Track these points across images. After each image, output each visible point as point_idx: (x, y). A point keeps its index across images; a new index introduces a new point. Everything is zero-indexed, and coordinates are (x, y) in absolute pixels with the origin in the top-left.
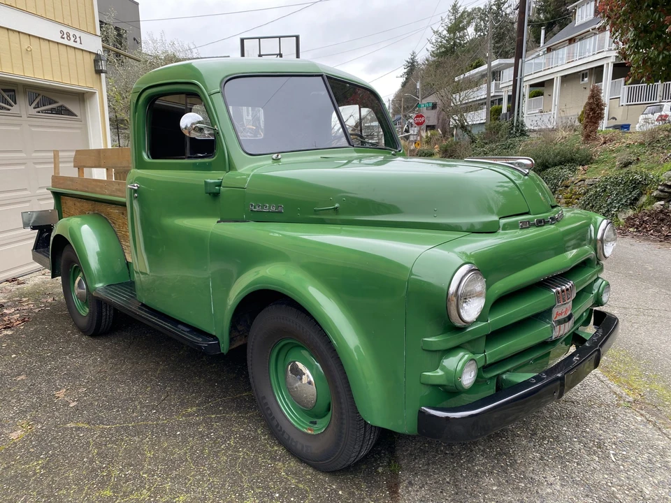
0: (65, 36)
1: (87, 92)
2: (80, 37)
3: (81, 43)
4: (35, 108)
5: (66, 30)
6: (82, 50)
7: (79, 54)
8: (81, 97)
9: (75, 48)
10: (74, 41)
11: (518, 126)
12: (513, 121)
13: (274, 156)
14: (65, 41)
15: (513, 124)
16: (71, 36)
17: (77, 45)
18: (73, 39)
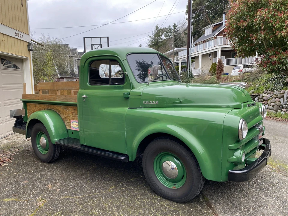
0: (17, 35)
1: (24, 59)
2: (22, 35)
3: (23, 38)
4: (4, 65)
5: (17, 32)
6: (23, 41)
7: (22, 42)
8: (22, 61)
9: (20, 40)
11: (190, 74)
12: (188, 72)
13: (147, 83)
14: (17, 37)
15: (188, 73)
16: (19, 35)
18: (20, 36)
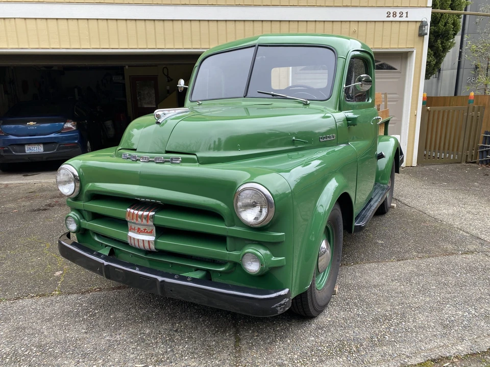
0: (392, 15)
1: (410, 51)
2: (407, 13)
3: (407, 17)
5: (392, 11)
6: (408, 21)
7: (404, 24)
8: (404, 56)
9: (400, 22)
10: (400, 17)
14: (391, 19)
17: (404, 19)
18: (398, 15)
